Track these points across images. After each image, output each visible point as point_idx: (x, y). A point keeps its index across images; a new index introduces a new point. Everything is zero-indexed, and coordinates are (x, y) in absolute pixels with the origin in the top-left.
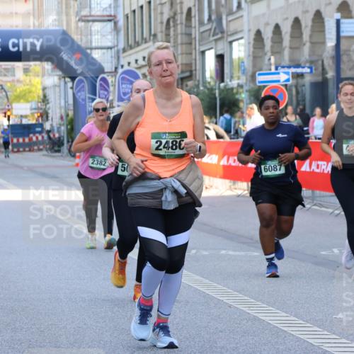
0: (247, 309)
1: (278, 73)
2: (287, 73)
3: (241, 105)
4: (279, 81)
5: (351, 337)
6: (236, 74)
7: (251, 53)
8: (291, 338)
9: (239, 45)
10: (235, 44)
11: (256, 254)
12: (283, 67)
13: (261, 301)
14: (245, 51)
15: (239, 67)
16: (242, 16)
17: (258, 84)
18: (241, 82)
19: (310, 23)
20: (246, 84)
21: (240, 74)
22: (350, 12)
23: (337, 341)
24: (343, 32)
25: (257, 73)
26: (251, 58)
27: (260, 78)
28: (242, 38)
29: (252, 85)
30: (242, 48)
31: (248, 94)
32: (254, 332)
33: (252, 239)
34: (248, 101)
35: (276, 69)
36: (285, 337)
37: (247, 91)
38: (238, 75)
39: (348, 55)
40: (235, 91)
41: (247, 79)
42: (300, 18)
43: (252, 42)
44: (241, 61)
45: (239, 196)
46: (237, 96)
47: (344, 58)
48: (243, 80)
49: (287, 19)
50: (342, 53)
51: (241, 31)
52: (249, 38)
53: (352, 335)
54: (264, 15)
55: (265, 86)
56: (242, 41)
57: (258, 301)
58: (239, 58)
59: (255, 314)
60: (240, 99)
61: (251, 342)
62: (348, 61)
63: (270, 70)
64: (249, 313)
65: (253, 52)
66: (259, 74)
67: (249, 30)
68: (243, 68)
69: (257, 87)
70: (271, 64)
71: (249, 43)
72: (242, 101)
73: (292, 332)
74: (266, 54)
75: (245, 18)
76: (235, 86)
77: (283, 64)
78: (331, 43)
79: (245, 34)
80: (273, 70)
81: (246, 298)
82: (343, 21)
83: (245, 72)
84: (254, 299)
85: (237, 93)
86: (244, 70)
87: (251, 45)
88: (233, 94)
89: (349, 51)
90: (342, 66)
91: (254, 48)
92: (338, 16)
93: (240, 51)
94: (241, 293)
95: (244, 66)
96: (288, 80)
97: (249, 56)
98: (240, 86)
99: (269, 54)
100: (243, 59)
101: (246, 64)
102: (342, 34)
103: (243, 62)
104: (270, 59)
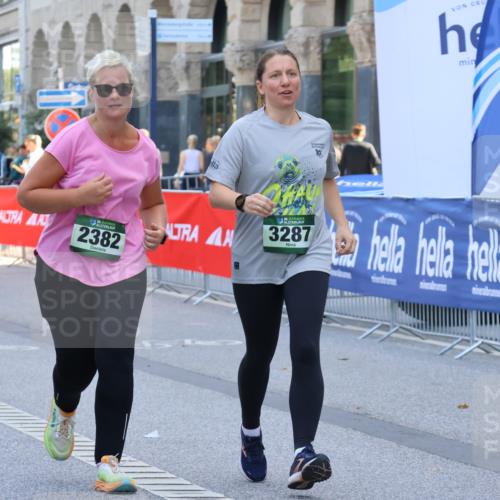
0: (19, 426)
1: (69, 93)
2: (81, 93)
3: (15, 136)
4: (69, 104)
5: (164, 464)
6: (7, 92)
7: (29, 63)
8: (81, 466)
9: (12, 50)
10: (6, 49)
11: (33, 348)
12: (75, 84)
13: (39, 414)
14: (20, 60)
15: (13, 82)
16: (16, 10)
17: (40, 108)
18: (14, 103)
19: (114, 23)
20: (22, 106)
21: (14, 92)
22: (170, 8)
23: (144, 470)
24: (160, 36)
25: (38, 92)
26: (30, 70)
27: (42, 99)
28: (16, 41)
29: (31, 109)
30: (17, 56)
31: (24, 120)
32: (27, 459)
33: (27, 327)
34: (25, 131)
35: (66, 86)
36: (72, 465)
37: (23, 117)
38: (10, 93)
39: (169, 69)
40: (6, 116)
41: (23, 100)
42: (100, 15)
43: (31, 47)
44: (15, 74)
45: (9, 266)
46: (10, 124)
47: (162, 73)
48: (17, 101)
49: (81, 15)
50: (158, 65)
51: (16, 31)
52: (27, 42)
53: (165, 461)
54: (48, 8)
55: (49, 111)
56: (16, 46)
57: (34, 415)
58: (12, 70)
59: (30, 434)
60: (14, 127)
61: (23, 473)
62: (168, 78)
63: (57, 87)
64: (21, 433)
65: (33, 62)
66: (41, 94)
67: (27, 31)
68: (17, 84)
69: (37, 112)
70: (58, 80)
71: (27, 49)
72: (16, 131)
73: (81, 459)
74: (51, 64)
75: (21, 13)
76: (7, 109)
77: (75, 80)
78: (143, 51)
79: (21, 36)
80: (61, 88)
81: (17, 410)
82: (160, 21)
83: (22, 89)
84: (29, 412)
85: (9, 119)
86: (19, 86)
87: (30, 51)
88: (4, 122)
89: (169, 63)
90: (159, 85)
91: (35, 56)
92: (153, 13)
93: (13, 59)
94: (9, 403)
95: (19, 81)
96: (82, 103)
97: (27, 67)
98: (14, 110)
99: (56, 64)
100: (17, 71)
101: (22, 77)
102: (159, 40)
103: (18, 76)
104: (56, 72)
